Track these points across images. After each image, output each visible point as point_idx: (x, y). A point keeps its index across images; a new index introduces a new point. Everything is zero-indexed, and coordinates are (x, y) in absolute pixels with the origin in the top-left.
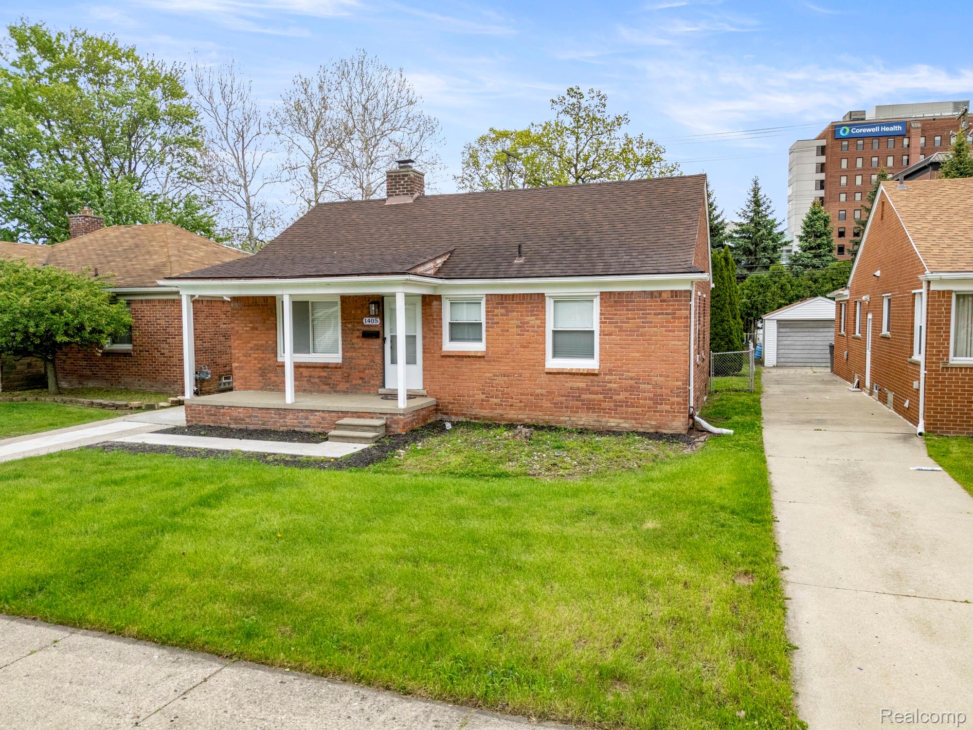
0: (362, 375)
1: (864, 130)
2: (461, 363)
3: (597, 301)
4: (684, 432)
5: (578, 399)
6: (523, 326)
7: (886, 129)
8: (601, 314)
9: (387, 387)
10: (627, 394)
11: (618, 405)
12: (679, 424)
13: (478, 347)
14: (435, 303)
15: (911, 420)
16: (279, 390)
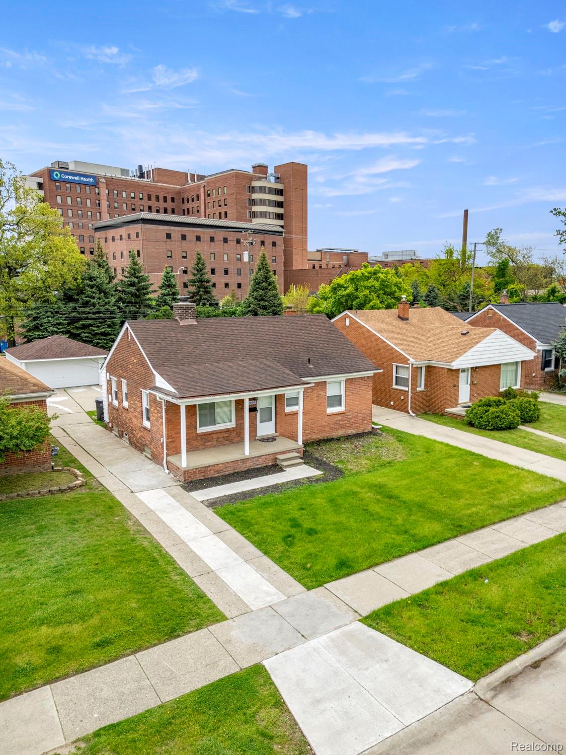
1: (70, 177)
2: (293, 417)
5: (339, 424)
6: (318, 396)
7: (84, 179)
8: (345, 388)
9: (258, 435)
10: (354, 419)
11: (352, 424)
15: (397, 410)
16: (198, 450)
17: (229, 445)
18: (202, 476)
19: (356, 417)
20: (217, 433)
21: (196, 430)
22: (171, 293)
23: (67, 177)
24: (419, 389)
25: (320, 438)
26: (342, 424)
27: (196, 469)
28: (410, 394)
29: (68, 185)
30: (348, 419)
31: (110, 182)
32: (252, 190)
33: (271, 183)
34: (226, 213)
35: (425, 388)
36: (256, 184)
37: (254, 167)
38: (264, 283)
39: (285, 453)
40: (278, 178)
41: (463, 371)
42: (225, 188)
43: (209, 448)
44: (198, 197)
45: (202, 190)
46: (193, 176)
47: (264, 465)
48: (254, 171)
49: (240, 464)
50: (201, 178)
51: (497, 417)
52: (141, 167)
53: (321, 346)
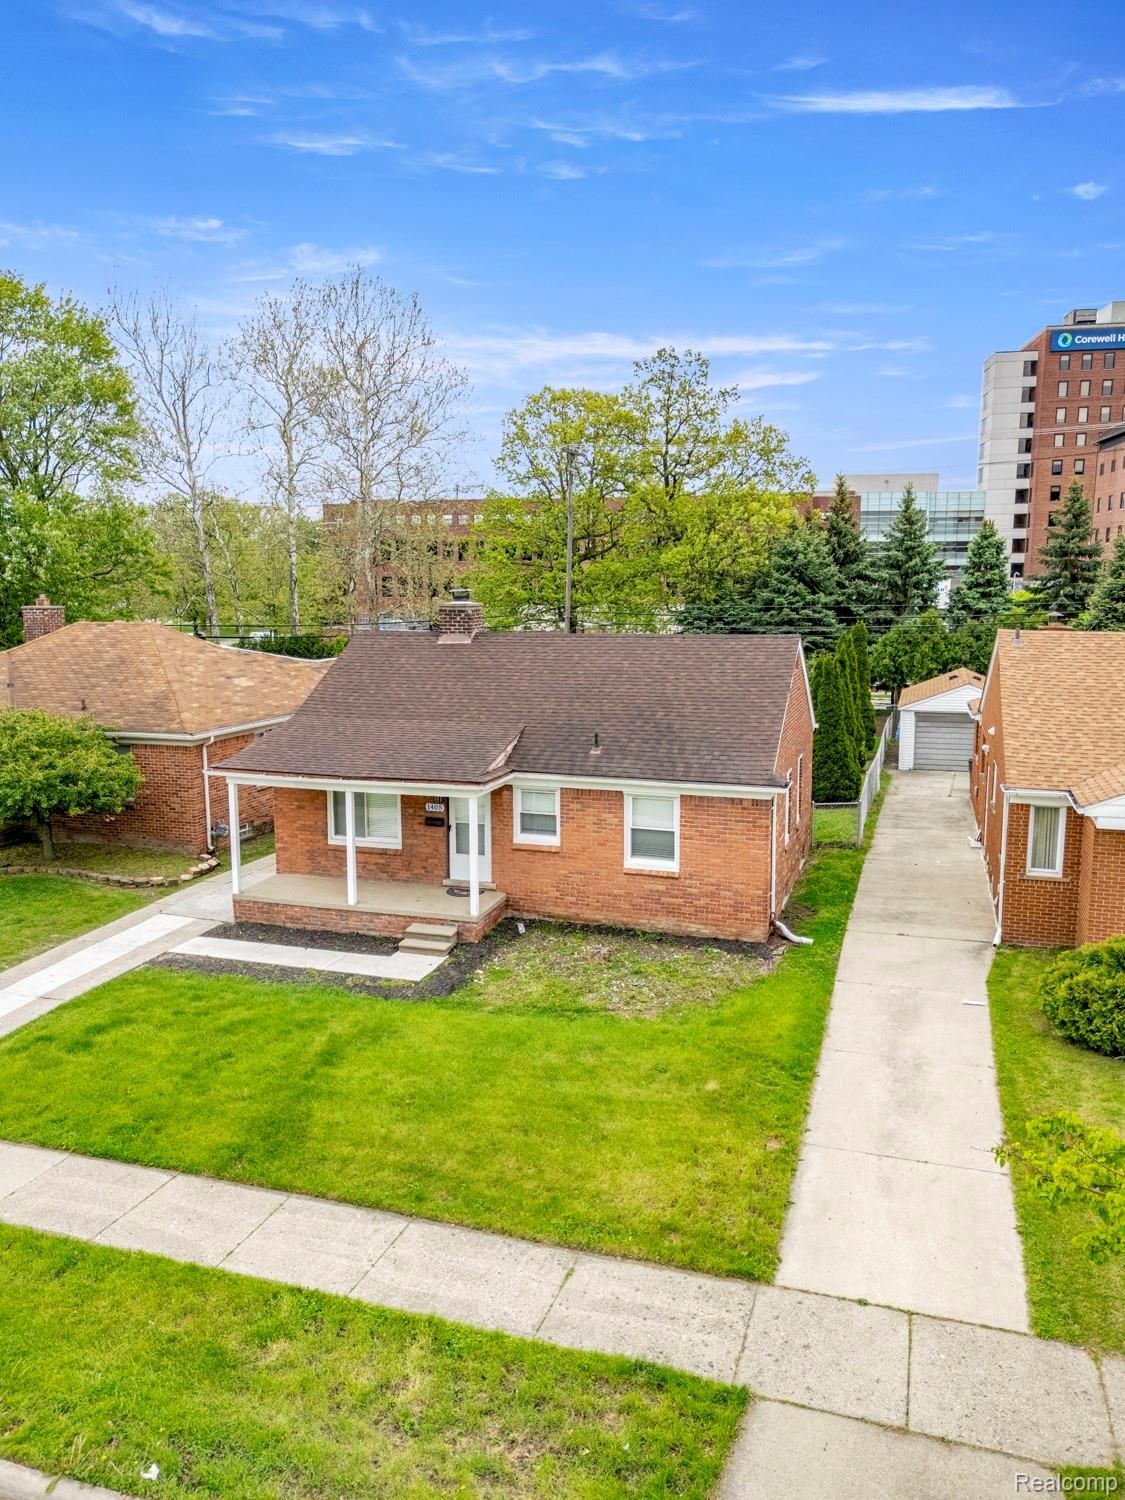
0: (424, 864)
1: (1094, 339)
2: (532, 858)
3: (677, 803)
4: (764, 941)
5: (658, 901)
6: (599, 823)
8: (682, 817)
9: (452, 877)
10: (708, 900)
11: (698, 910)
12: (759, 933)
13: (552, 841)
14: (505, 793)
18: (265, 919)
19: (712, 896)
20: (364, 852)
25: (603, 922)
26: (669, 904)
29: (1087, 357)
30: (688, 897)
49: (335, 917)
53: (688, 710)
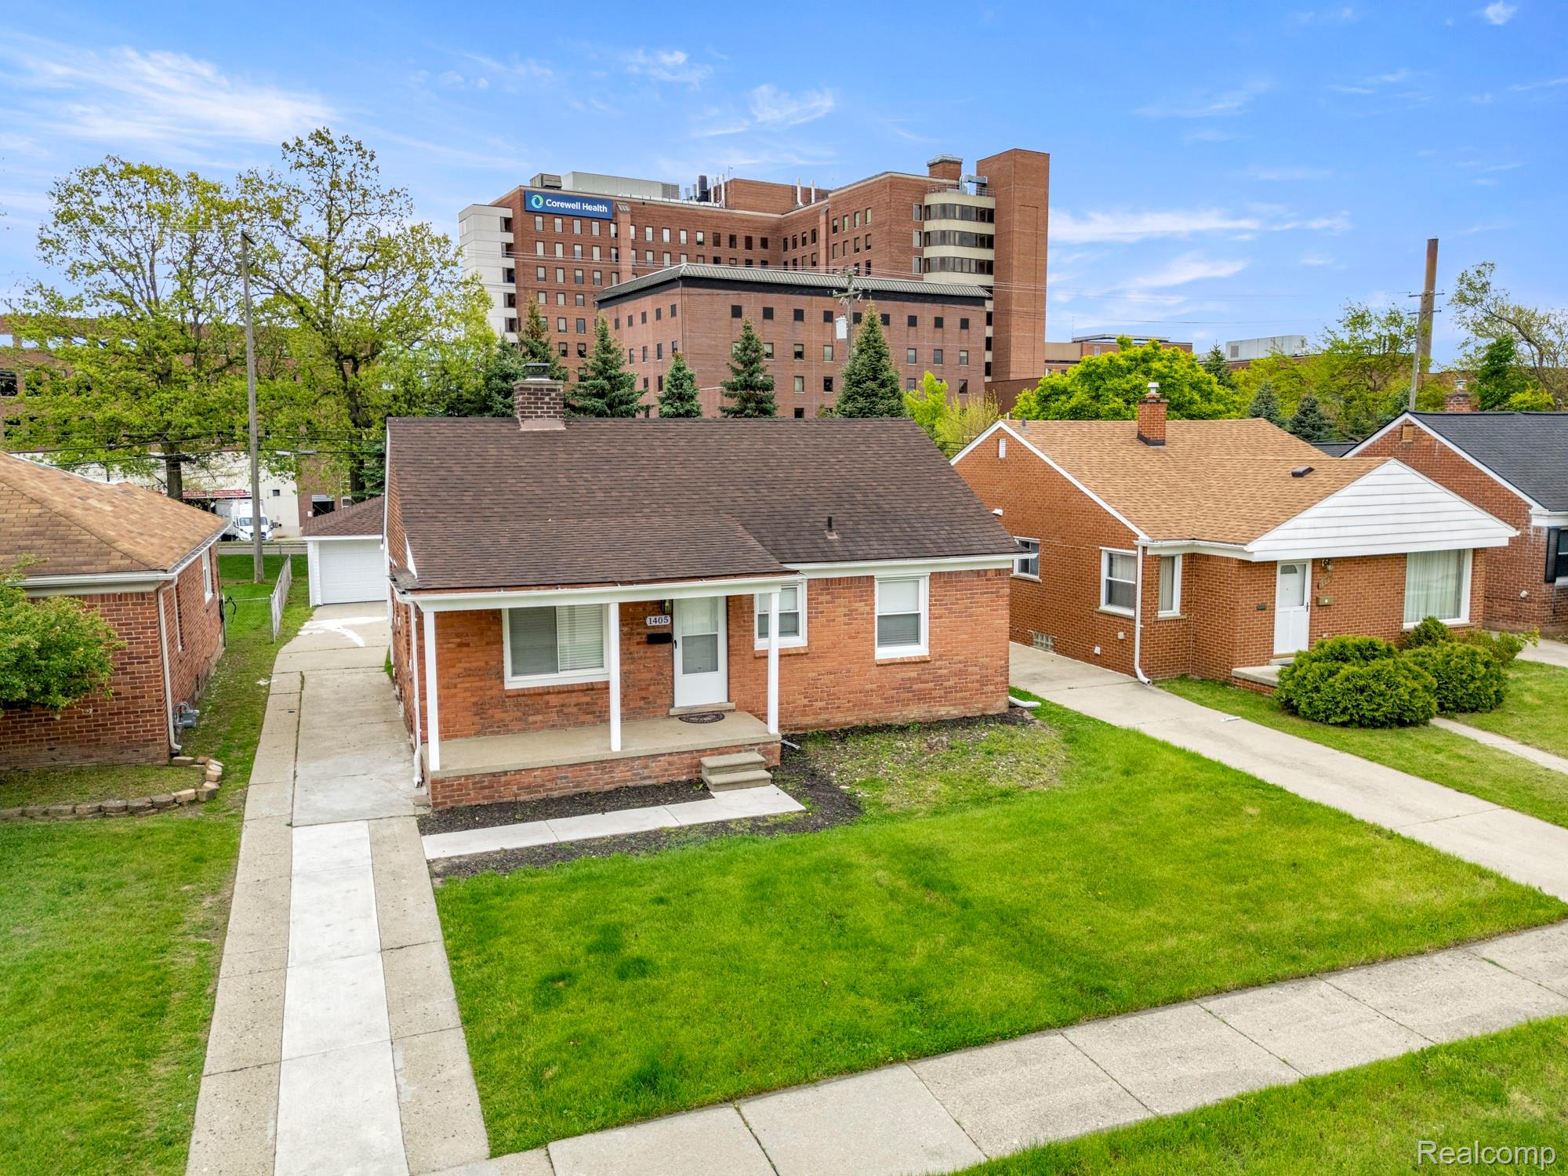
1: (562, 205)
5: (910, 690)
7: (589, 207)
8: (930, 596)
9: (678, 704)
10: (956, 679)
11: (948, 691)
13: (796, 642)
15: (1108, 666)
16: (508, 732)
17: (594, 724)
18: (484, 798)
19: (960, 673)
20: (559, 693)
21: (503, 682)
22: (681, 411)
23: (557, 204)
24: (1163, 614)
25: (856, 723)
26: (920, 690)
27: (467, 777)
28: (1138, 626)
29: (558, 221)
30: (938, 679)
31: (641, 213)
32: (927, 212)
33: (970, 197)
34: (868, 265)
35: (1182, 612)
36: (933, 199)
37: (930, 166)
38: (868, 383)
39: (727, 753)
40: (984, 185)
41: (1290, 568)
42: (869, 212)
43: (538, 730)
44: (814, 233)
45: (822, 218)
46: (807, 192)
47: (665, 780)
48: (932, 174)
49: (593, 772)
50: (822, 195)
51: (1362, 691)
52: (703, 181)
53: (880, 490)
